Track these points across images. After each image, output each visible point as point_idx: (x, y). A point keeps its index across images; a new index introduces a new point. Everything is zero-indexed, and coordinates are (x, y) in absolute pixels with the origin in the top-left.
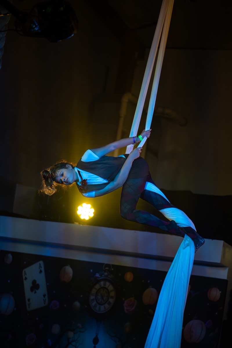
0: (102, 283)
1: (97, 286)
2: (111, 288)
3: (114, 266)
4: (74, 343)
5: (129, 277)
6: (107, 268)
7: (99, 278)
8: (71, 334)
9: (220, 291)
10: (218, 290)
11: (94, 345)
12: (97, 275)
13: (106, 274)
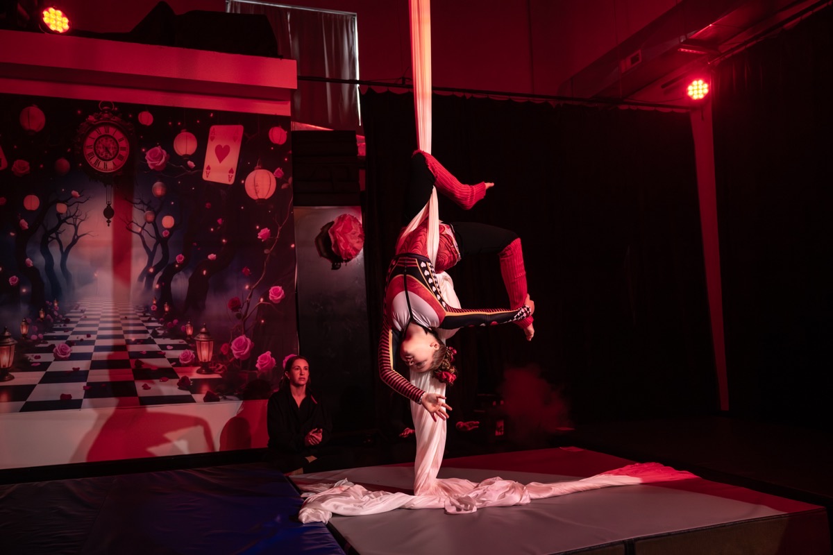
0: (102, 130)
1: (94, 134)
2: (118, 135)
3: (117, 104)
4: (70, 220)
5: (146, 119)
6: (106, 108)
7: (95, 122)
8: (62, 208)
9: (285, 130)
10: (283, 130)
11: (107, 219)
12: (91, 118)
13: (106, 115)
